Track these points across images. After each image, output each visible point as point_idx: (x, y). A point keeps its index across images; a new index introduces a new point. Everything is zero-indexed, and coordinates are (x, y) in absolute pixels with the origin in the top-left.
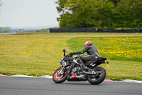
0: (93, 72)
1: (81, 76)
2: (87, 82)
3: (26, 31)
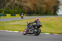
0: (36, 31)
1: (32, 32)
2: (34, 35)
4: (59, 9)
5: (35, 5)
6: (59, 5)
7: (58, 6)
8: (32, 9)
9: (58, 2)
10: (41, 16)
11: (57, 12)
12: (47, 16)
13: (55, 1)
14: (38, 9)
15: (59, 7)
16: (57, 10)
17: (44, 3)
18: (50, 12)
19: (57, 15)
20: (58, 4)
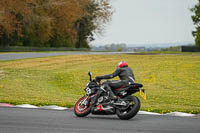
0: (123, 103)
3: (149, 50)
4: (94, 28)
5: (19, 17)
6: (95, 16)
7: (91, 19)
8: (9, 28)
9: (92, 8)
10: (37, 51)
11: (88, 40)
12: (55, 53)
13: (81, 3)
14: (28, 30)
15: (95, 24)
16: (89, 33)
17: (45, 10)
18: (67, 38)
19: (88, 47)
20: (91, 13)
